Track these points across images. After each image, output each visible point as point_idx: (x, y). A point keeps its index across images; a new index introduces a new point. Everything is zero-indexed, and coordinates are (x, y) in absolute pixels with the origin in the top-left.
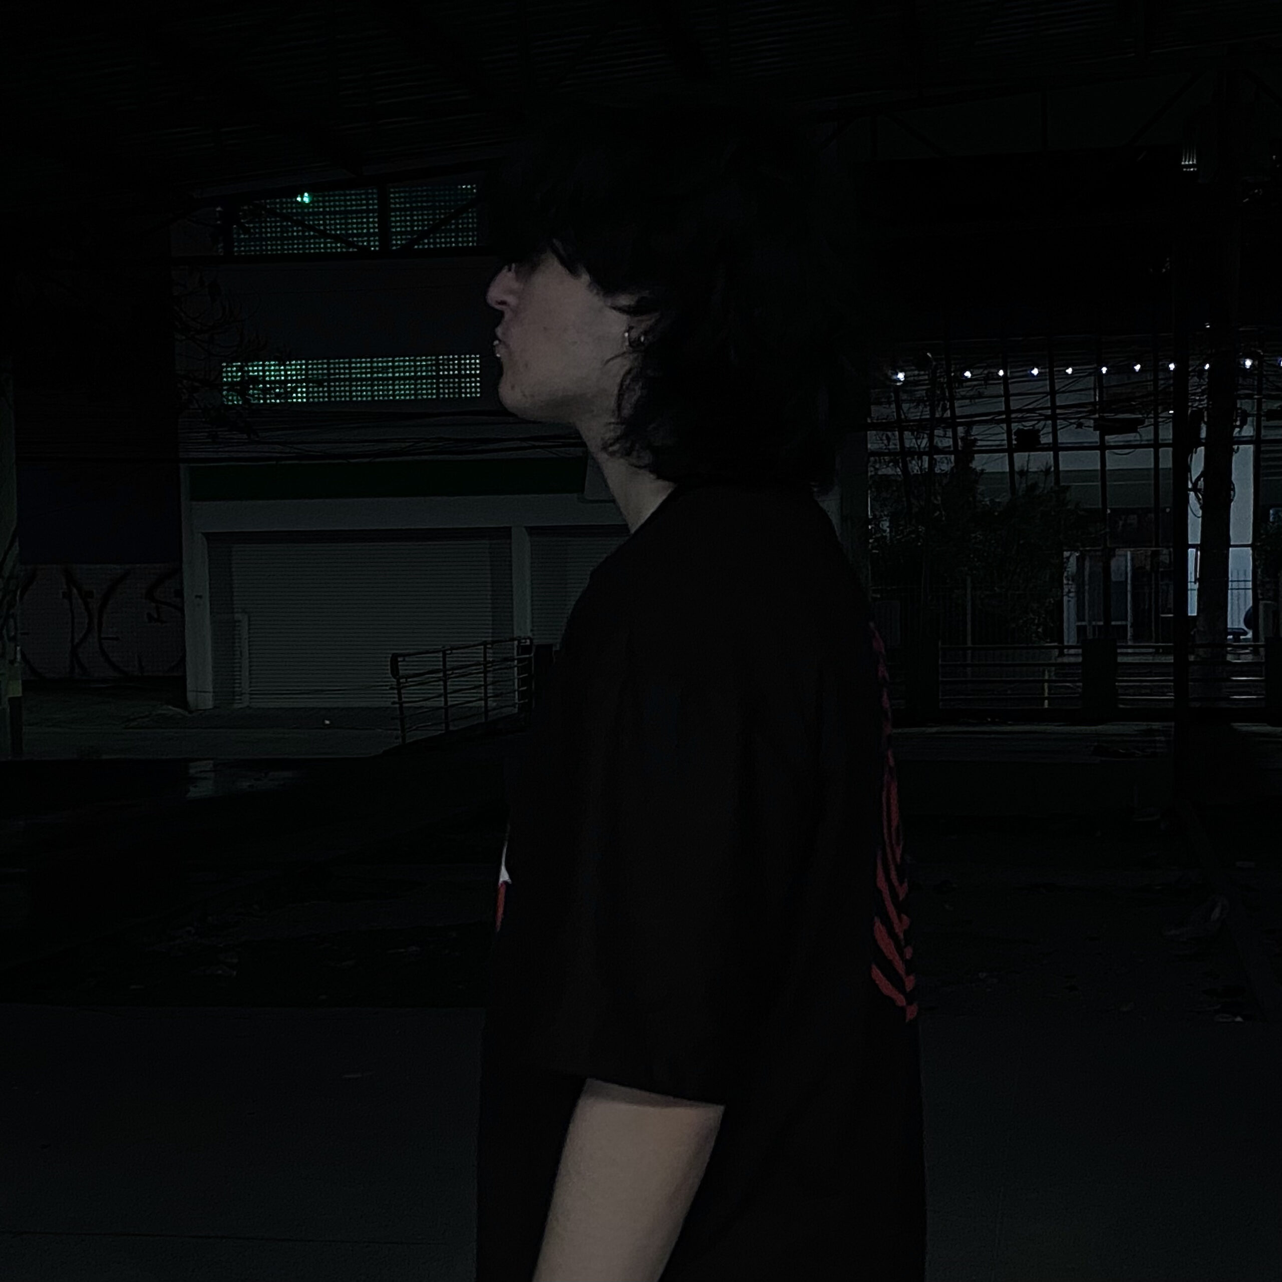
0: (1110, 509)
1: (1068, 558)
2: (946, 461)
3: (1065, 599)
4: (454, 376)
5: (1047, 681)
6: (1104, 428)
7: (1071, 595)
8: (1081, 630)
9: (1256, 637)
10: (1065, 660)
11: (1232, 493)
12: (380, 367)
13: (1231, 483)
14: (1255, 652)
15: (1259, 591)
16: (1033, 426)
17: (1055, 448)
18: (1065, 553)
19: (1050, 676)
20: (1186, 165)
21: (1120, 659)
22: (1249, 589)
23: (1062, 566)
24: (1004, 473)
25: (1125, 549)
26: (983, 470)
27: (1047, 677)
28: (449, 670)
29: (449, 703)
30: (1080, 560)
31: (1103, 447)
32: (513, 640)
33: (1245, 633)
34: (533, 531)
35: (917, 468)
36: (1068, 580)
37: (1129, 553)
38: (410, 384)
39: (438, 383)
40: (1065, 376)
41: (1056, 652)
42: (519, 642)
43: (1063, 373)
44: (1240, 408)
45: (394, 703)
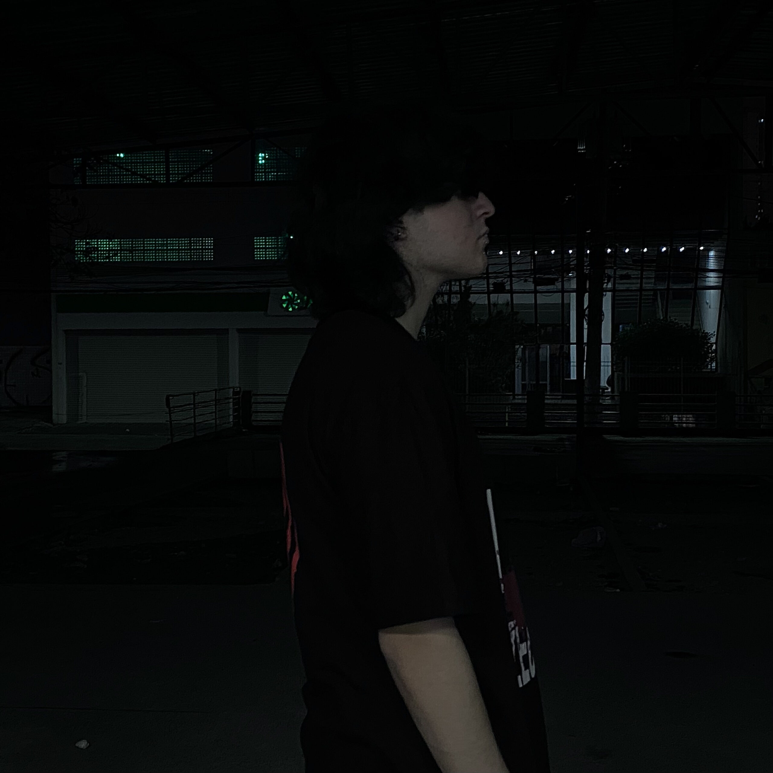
0: (539, 324)
1: (518, 349)
2: (455, 298)
3: (516, 369)
4: (199, 249)
5: (508, 412)
6: (537, 283)
7: (520, 368)
8: (524, 386)
9: (613, 391)
10: (516, 401)
11: (603, 317)
12: (160, 244)
13: (602, 312)
14: (613, 398)
15: (614, 367)
16: (502, 281)
17: (511, 292)
18: (516, 346)
19: (508, 410)
20: (580, 149)
21: (546, 401)
22: (610, 366)
23: (515, 352)
24: (485, 305)
25: (546, 345)
26: (475, 303)
27: (507, 410)
28: (197, 404)
29: (196, 421)
30: (524, 350)
31: (535, 292)
32: (230, 388)
33: (607, 389)
34: (239, 331)
35: (441, 301)
36: (518, 360)
37: (548, 347)
38: (176, 253)
39: (191, 253)
40: (516, 255)
41: (511, 397)
42: (234, 390)
43: (515, 254)
44: (607, 274)
45: (167, 421)
